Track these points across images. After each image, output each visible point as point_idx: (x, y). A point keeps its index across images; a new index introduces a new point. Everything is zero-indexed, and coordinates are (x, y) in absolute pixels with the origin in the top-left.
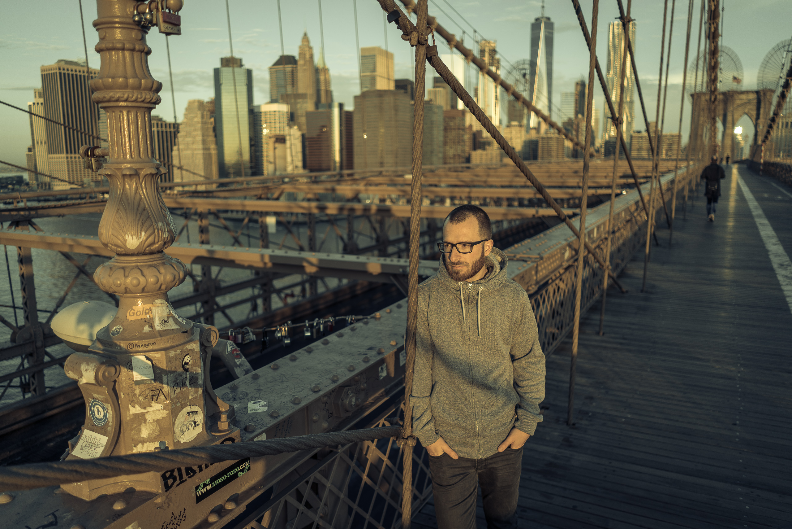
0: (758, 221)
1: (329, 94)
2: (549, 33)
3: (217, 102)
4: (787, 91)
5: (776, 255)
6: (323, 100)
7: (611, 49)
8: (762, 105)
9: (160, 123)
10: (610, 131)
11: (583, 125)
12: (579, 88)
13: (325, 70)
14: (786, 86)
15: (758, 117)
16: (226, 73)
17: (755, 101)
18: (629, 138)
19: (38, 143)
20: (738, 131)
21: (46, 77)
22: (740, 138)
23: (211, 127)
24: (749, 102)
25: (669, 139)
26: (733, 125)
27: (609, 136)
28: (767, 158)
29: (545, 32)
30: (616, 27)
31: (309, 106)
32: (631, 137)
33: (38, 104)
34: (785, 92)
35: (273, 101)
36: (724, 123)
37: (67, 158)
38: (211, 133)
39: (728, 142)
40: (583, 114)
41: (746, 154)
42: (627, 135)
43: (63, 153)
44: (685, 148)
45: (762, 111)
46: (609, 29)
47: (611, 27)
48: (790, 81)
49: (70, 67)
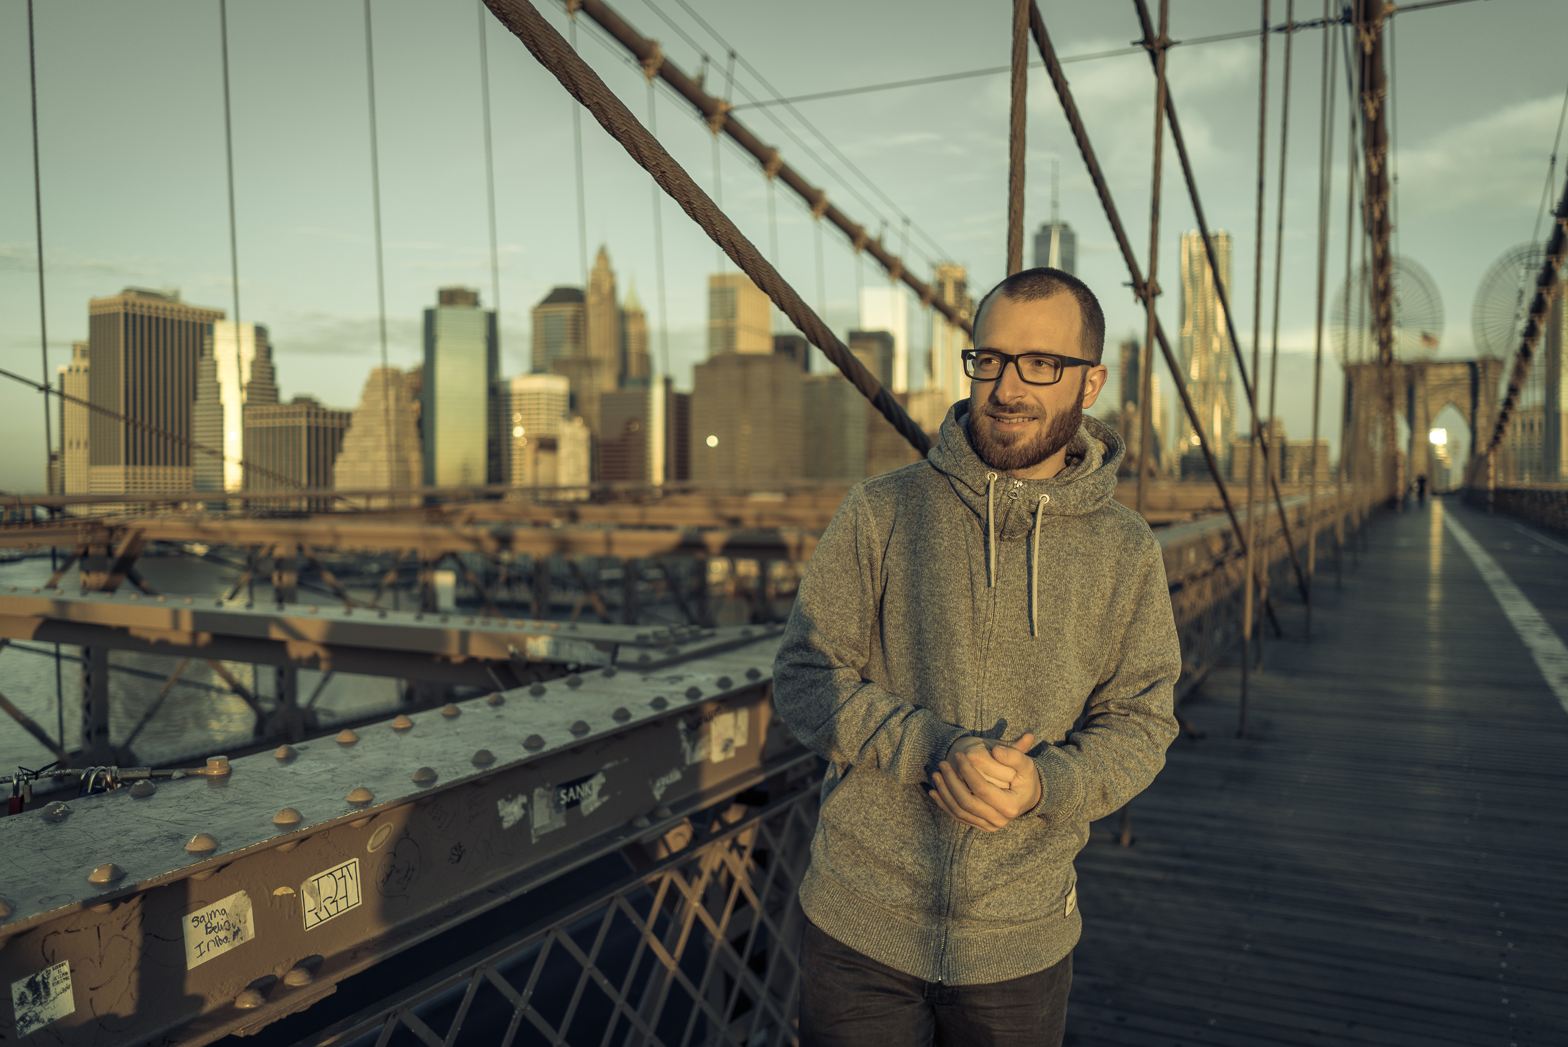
0: (1498, 591)
1: (646, 360)
2: (1066, 251)
3: (426, 374)
4: (1558, 261)
5: (1551, 658)
6: (634, 369)
7: (1186, 281)
8: (1482, 387)
9: (313, 411)
10: (1188, 438)
11: (1137, 422)
12: (1128, 354)
13: (640, 316)
14: (1555, 247)
15: (1475, 405)
16: (447, 317)
17: (1467, 382)
18: (1227, 451)
19: (71, 443)
20: (1438, 437)
21: (100, 321)
22: (1441, 452)
23: (412, 419)
24: (1455, 382)
25: (1302, 452)
26: (1428, 425)
28: (1501, 480)
29: (1060, 250)
30: (1194, 242)
31: (605, 381)
32: (1232, 448)
33: (78, 370)
34: (1554, 264)
35: (537, 370)
36: (1411, 419)
37: (127, 474)
38: (412, 430)
39: (1420, 460)
40: (1136, 402)
41: (1456, 479)
42: (1224, 446)
43: (119, 463)
45: (1482, 399)
47: (1185, 243)
48: (1565, 228)
49: (146, 302)
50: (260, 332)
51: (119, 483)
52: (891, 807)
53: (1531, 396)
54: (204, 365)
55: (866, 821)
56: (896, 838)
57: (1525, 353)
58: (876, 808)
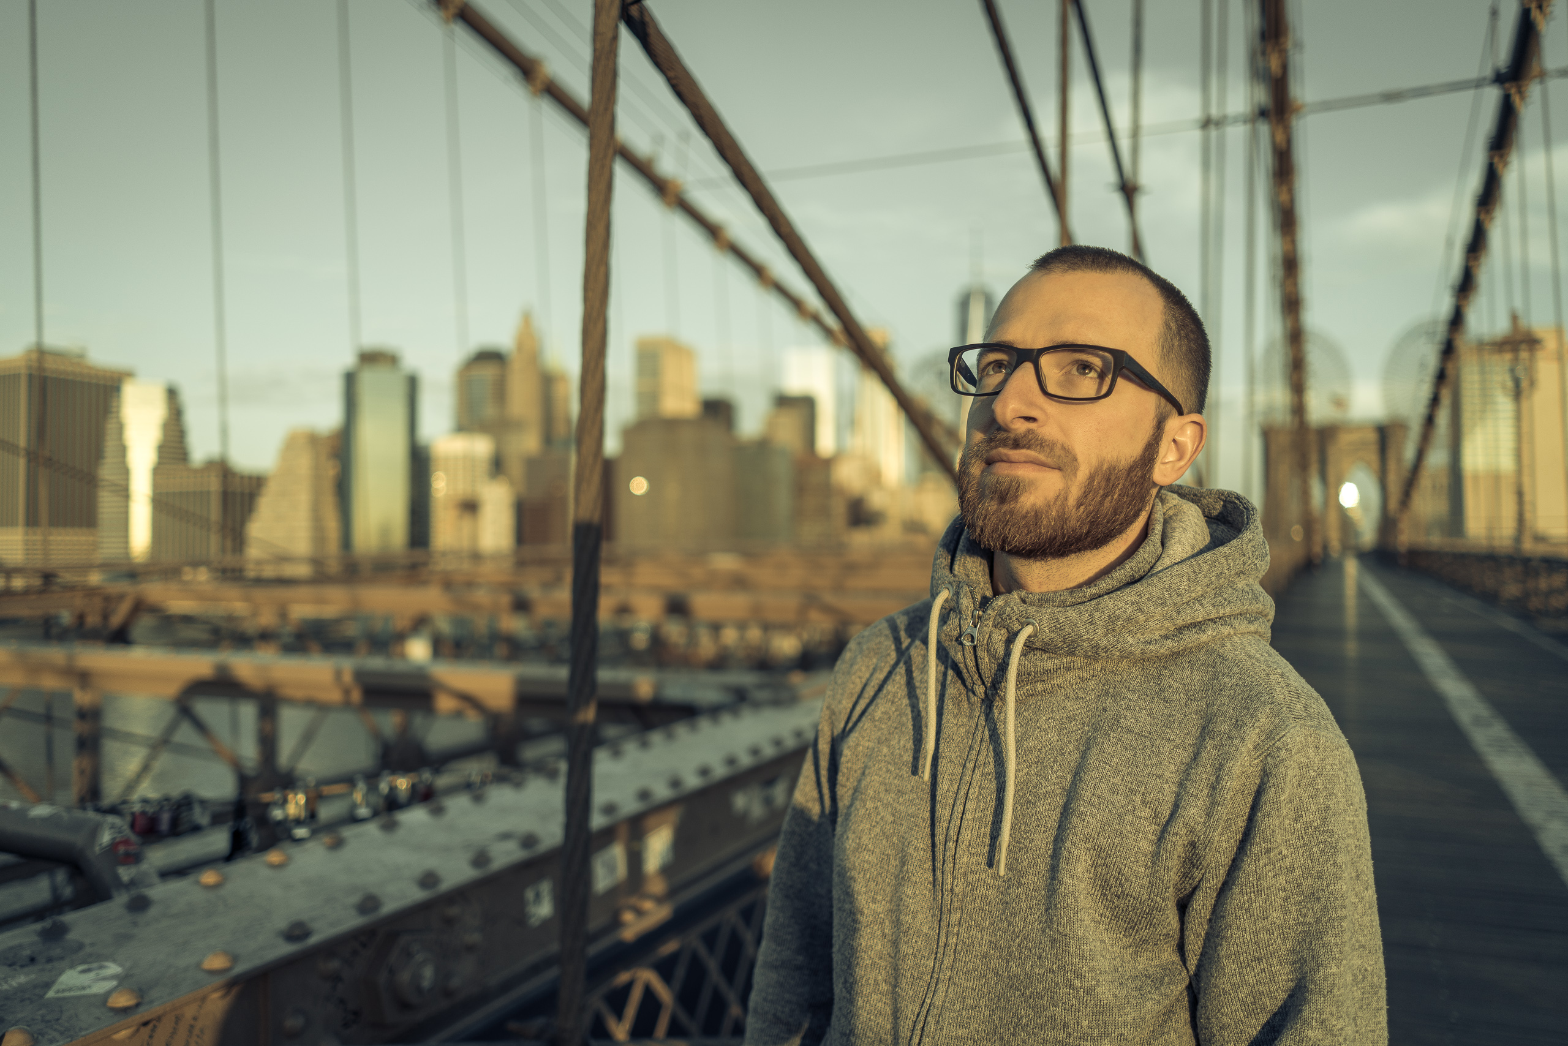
3: (345, 436)
6: (558, 433)
8: (1390, 449)
13: (563, 379)
16: (369, 379)
17: (1376, 444)
20: (1350, 496)
22: (1353, 514)
24: (1363, 444)
26: (1339, 481)
28: (1413, 538)
31: (529, 442)
35: (462, 428)
36: (1323, 476)
38: (330, 493)
50: (172, 394)
51: (16, 550)
53: (1437, 458)
54: (111, 426)
57: (1430, 421)
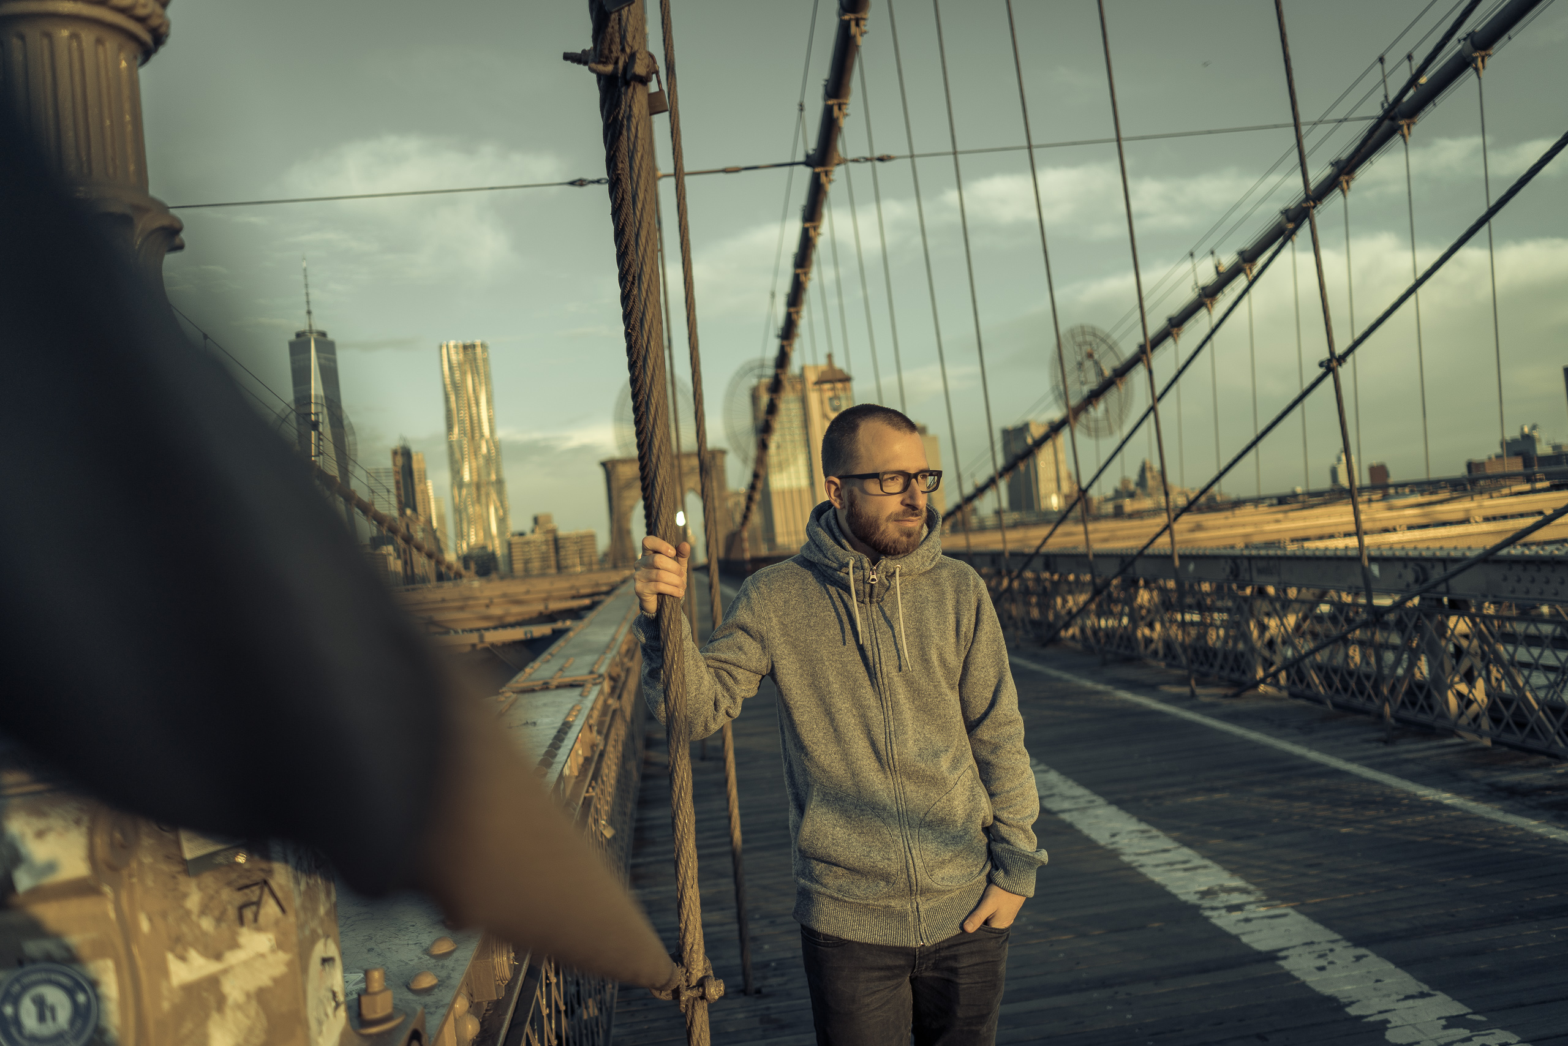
2: (326, 359)
7: (449, 388)
10: (469, 536)
12: (400, 460)
18: (505, 545)
25: (576, 543)
27: (468, 545)
29: (318, 358)
30: (452, 351)
32: (510, 545)
40: (414, 509)
42: (501, 543)
44: (606, 555)
46: (441, 355)
47: (444, 351)
52: (851, 824)
55: (834, 841)
56: (862, 846)
58: (838, 829)
